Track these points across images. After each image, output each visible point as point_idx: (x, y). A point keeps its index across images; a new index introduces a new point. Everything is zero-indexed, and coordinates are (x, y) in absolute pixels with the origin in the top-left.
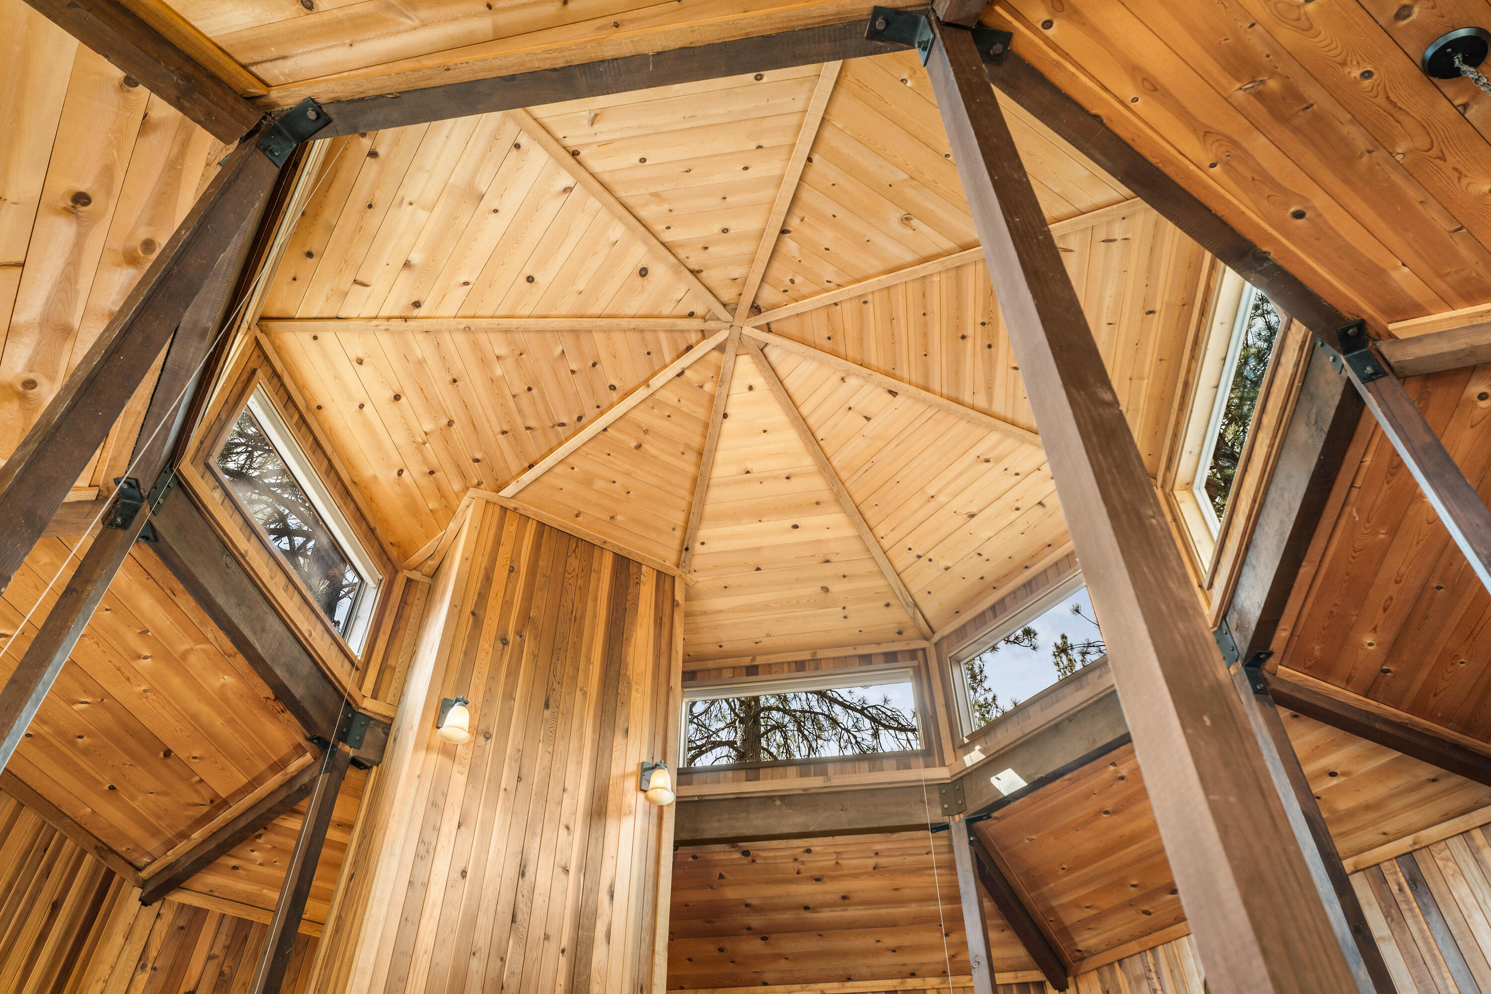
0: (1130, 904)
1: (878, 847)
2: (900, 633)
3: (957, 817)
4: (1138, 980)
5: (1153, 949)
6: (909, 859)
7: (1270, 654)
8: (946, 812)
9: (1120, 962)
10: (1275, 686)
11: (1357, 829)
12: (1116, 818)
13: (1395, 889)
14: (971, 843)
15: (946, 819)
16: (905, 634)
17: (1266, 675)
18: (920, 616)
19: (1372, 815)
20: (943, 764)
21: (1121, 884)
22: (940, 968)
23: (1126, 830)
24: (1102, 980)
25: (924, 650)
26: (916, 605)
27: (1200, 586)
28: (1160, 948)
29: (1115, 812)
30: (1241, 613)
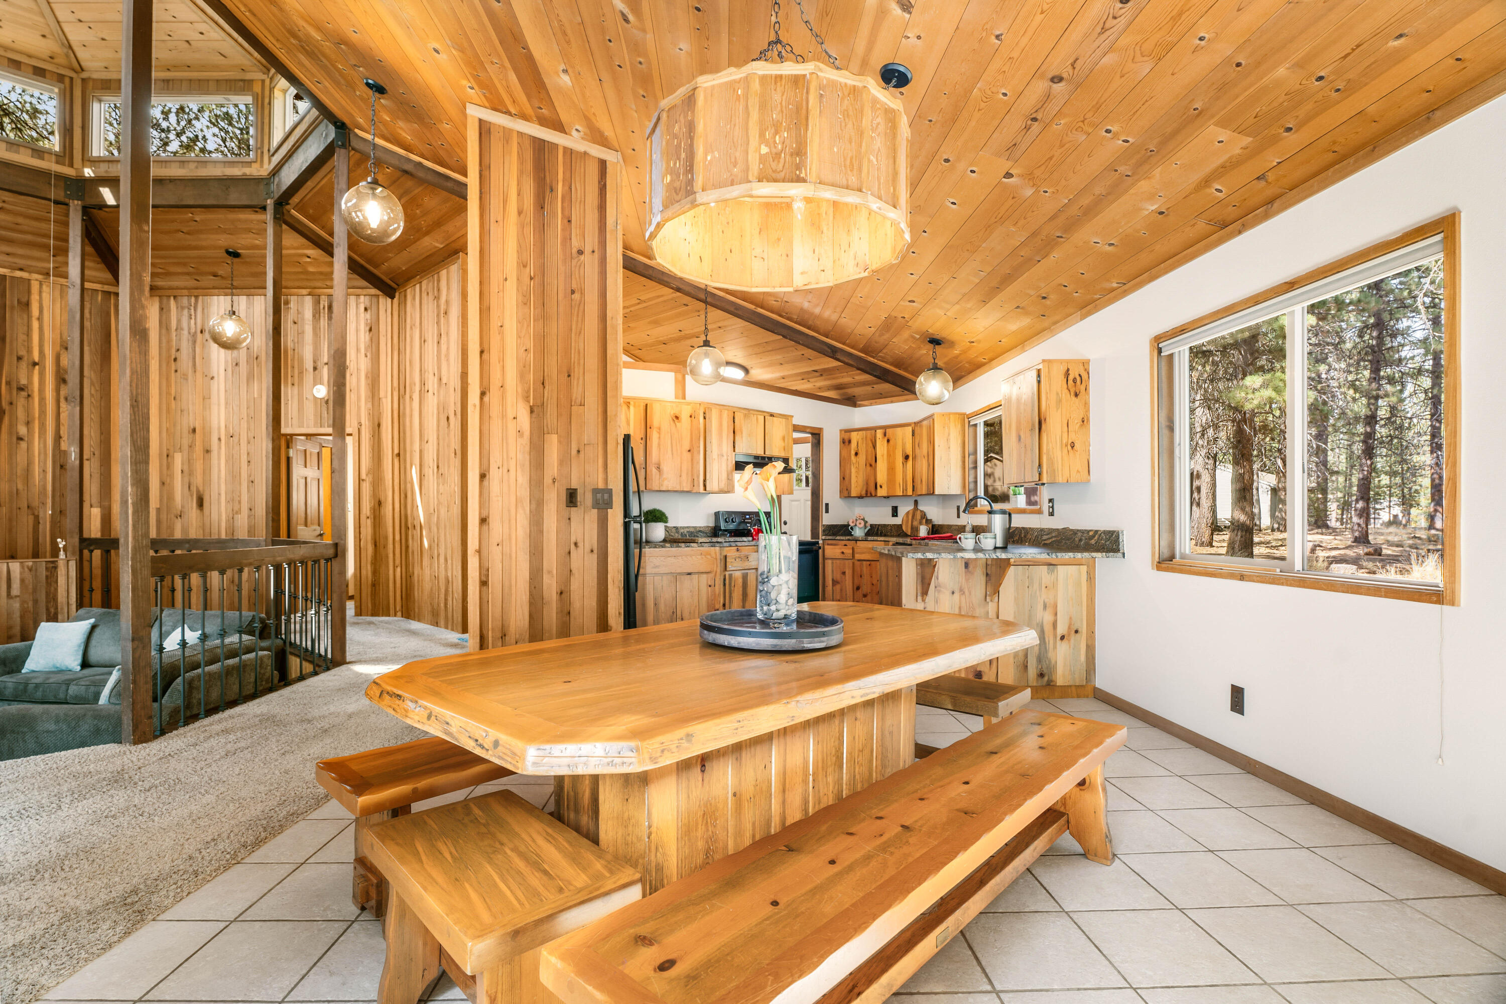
0: (188, 274)
1: (6, 199)
2: (51, 57)
3: (76, 202)
4: (183, 308)
5: (197, 297)
6: (31, 211)
7: (288, 204)
8: (67, 196)
9: (175, 297)
10: (286, 218)
11: (315, 280)
12: (187, 236)
13: (322, 307)
14: (83, 220)
15: (67, 200)
16: (55, 61)
17: (285, 211)
18: (72, 55)
19: (322, 277)
20: (71, 165)
21: (184, 264)
22: (45, 271)
23: (194, 243)
24: (161, 302)
25: (71, 79)
26: (70, 47)
27: (269, 150)
28: (201, 298)
29: (188, 233)
30: (280, 181)
